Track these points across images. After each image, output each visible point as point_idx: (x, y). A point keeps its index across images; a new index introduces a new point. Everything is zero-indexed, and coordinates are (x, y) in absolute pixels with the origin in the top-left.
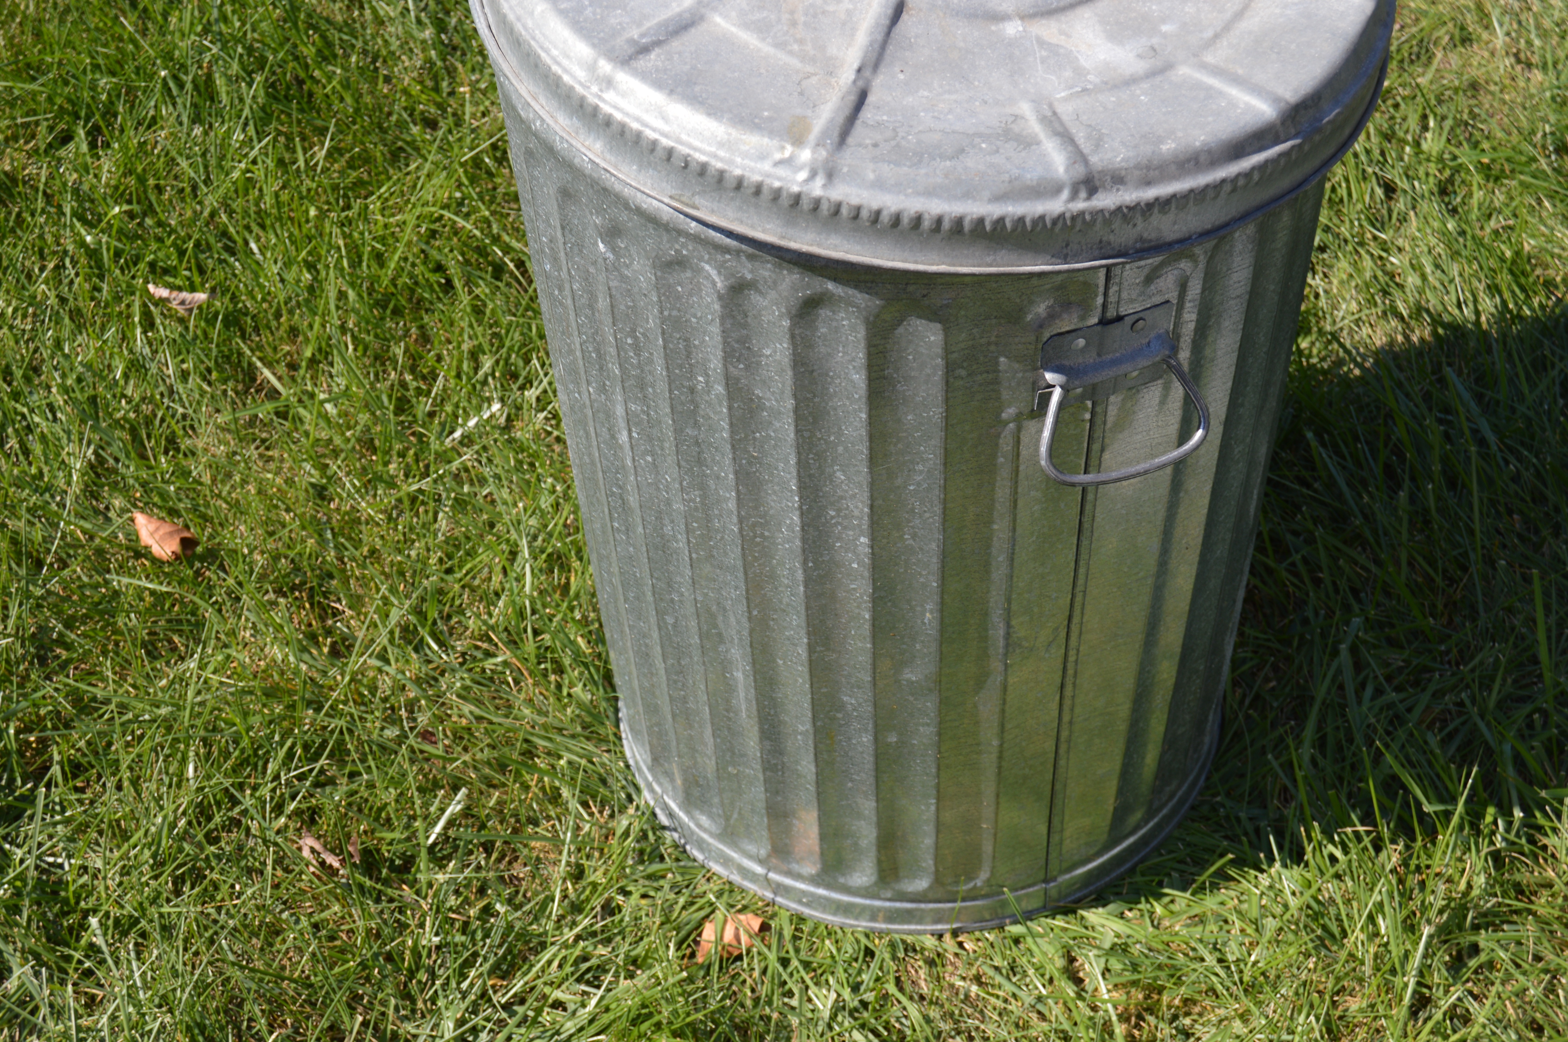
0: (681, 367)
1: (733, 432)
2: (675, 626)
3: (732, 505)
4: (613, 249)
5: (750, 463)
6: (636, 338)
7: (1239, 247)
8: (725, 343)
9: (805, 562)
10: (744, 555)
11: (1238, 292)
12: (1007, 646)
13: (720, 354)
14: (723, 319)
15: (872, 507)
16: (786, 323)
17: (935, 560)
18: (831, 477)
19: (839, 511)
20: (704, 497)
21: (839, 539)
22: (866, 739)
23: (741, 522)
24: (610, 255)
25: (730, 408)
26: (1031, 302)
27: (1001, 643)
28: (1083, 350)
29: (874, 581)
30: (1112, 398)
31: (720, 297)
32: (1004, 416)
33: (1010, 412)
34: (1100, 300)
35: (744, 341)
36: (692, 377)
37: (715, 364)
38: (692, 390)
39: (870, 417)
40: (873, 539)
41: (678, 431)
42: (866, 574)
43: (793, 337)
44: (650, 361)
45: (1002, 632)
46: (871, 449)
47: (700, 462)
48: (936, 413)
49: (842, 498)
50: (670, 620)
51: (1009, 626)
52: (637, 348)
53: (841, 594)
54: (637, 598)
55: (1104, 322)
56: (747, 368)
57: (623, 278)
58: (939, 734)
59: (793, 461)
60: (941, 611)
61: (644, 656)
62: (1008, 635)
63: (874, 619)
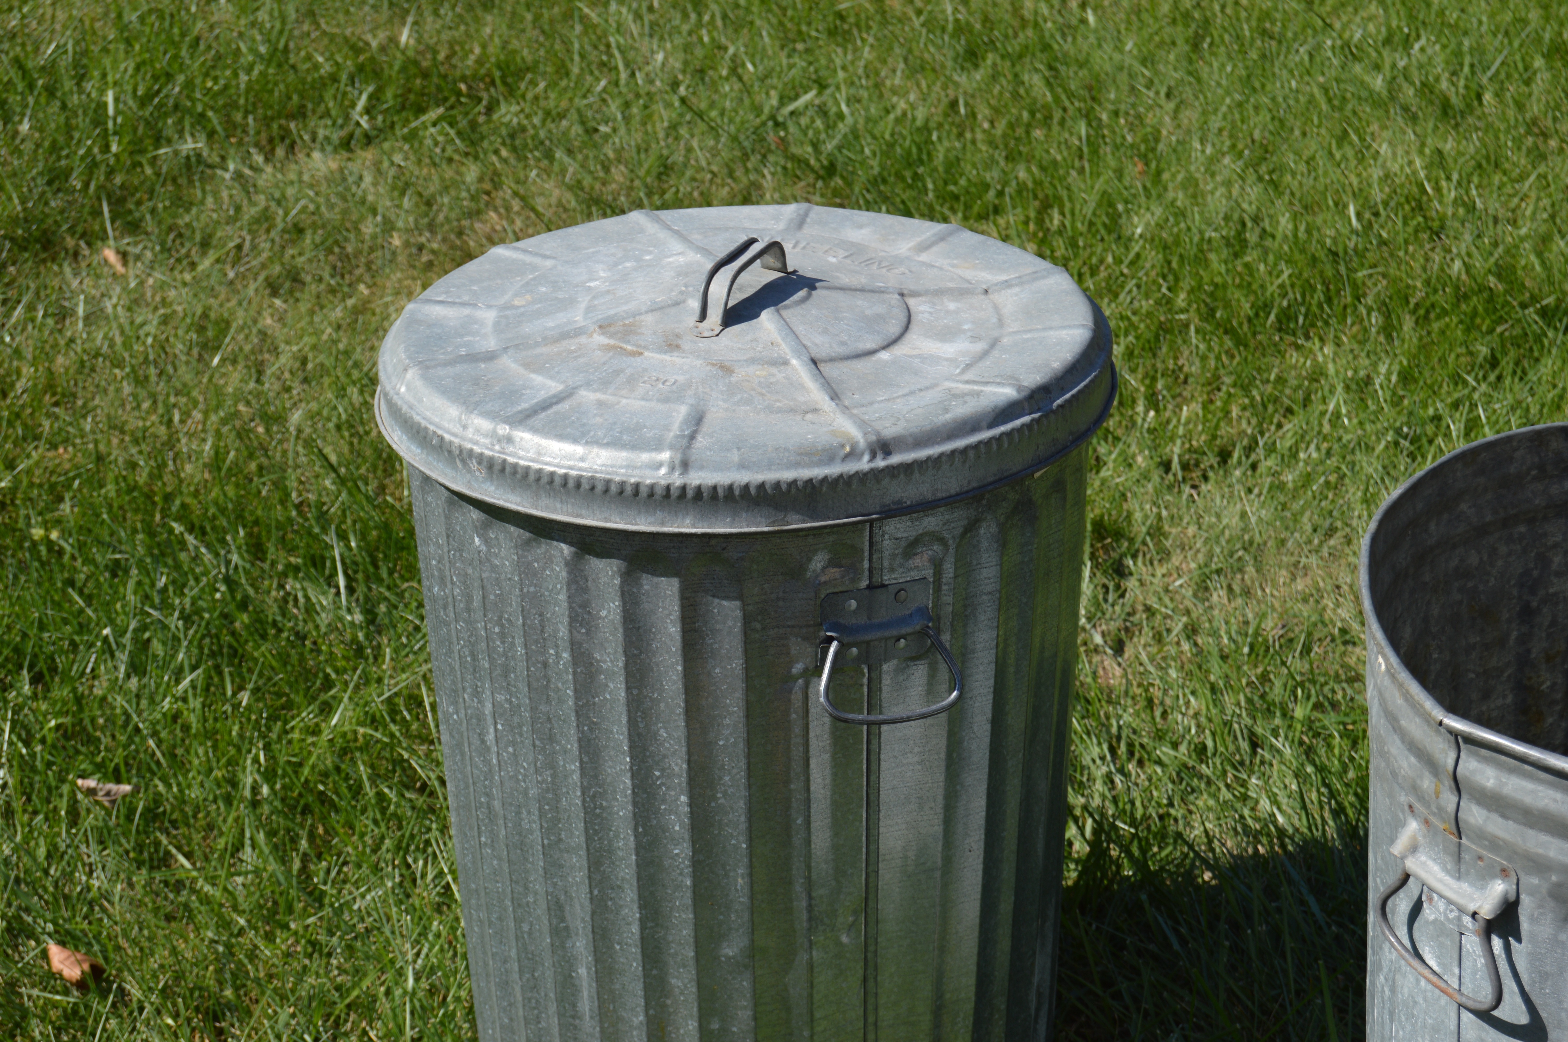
0: (536, 642)
1: (577, 698)
2: (530, 933)
3: (576, 777)
4: (486, 541)
5: (591, 730)
6: (502, 626)
7: (985, 544)
8: (571, 608)
9: (635, 829)
10: (586, 829)
11: (990, 588)
12: (810, 919)
13: (566, 620)
14: (569, 584)
15: (689, 762)
16: (617, 582)
17: (743, 819)
18: (656, 734)
19: (662, 770)
20: (554, 776)
21: (664, 801)
22: (692, 1025)
23: (583, 793)
24: (484, 548)
25: (575, 673)
26: (810, 560)
27: (805, 917)
28: (855, 612)
29: (693, 846)
30: (885, 667)
31: (567, 564)
32: (794, 671)
33: (797, 668)
34: (866, 564)
35: (585, 605)
36: (545, 651)
37: (563, 631)
38: (545, 665)
39: (685, 669)
40: (691, 797)
41: (534, 709)
42: (687, 836)
43: (623, 593)
44: (513, 644)
45: (804, 904)
46: (687, 701)
47: (551, 739)
48: (737, 665)
49: (665, 756)
50: (526, 927)
51: (810, 898)
52: (503, 636)
53: (667, 863)
54: (500, 919)
55: (870, 587)
56: (588, 632)
57: (494, 568)
58: (755, 1019)
59: (624, 720)
60: (751, 875)
61: (505, 985)
62: (810, 908)
63: (695, 885)
